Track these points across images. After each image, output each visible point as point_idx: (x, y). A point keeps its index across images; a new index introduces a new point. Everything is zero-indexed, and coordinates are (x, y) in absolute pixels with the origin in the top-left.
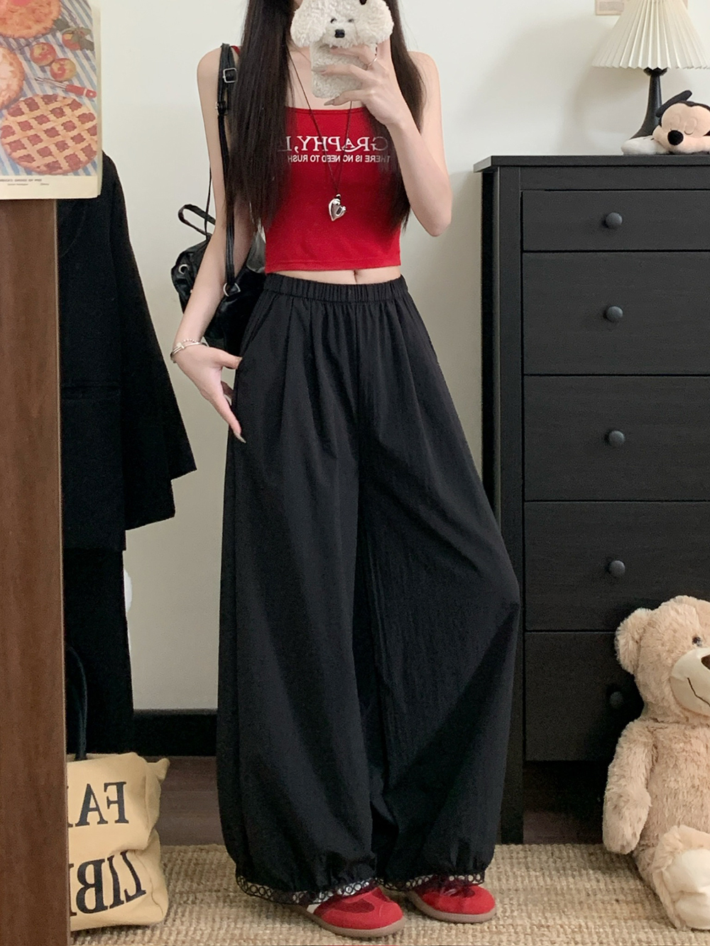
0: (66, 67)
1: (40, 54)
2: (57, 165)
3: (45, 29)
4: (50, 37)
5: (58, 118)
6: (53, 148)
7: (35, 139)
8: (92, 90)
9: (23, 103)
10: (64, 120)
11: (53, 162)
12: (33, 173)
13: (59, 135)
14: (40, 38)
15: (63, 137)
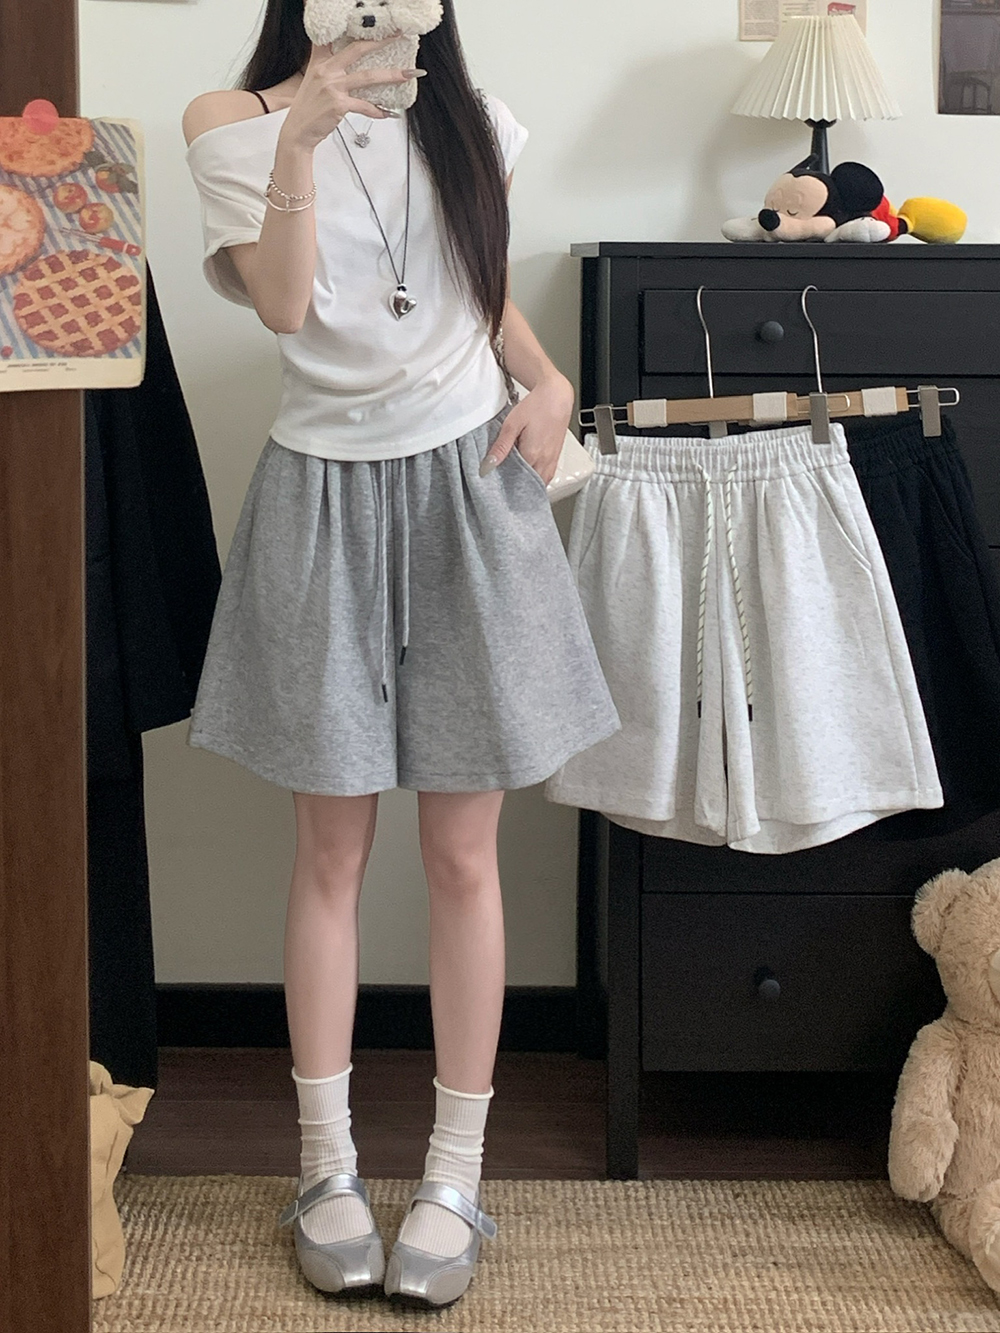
0: (101, 215)
1: (66, 198)
2: (86, 344)
3: (74, 164)
4: (79, 174)
5: (89, 281)
6: (82, 323)
7: (59, 310)
8: (135, 244)
9: (44, 262)
10: (96, 284)
11: (83, 340)
12: (55, 355)
13: (89, 304)
14: (67, 176)
15: (95, 306)
